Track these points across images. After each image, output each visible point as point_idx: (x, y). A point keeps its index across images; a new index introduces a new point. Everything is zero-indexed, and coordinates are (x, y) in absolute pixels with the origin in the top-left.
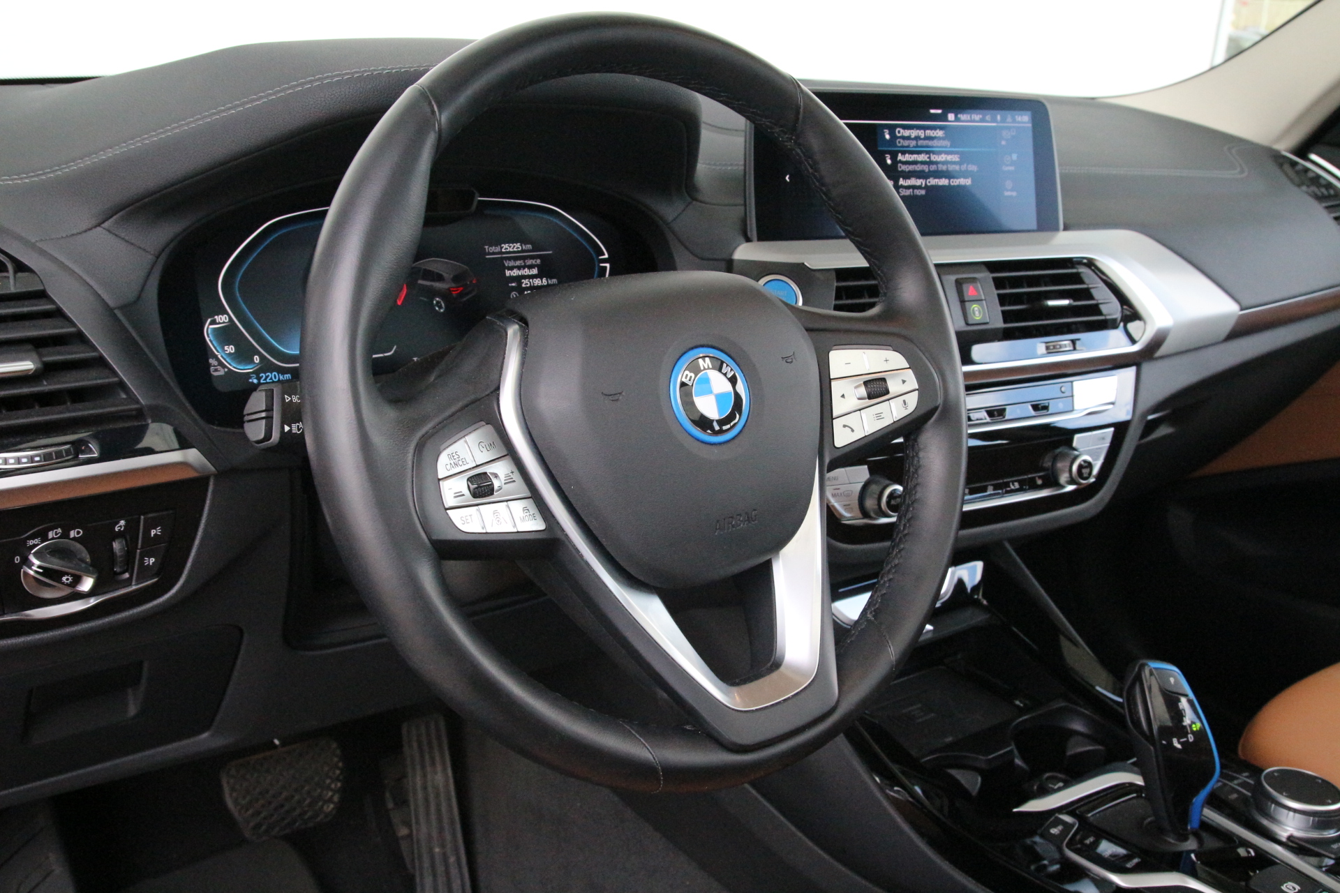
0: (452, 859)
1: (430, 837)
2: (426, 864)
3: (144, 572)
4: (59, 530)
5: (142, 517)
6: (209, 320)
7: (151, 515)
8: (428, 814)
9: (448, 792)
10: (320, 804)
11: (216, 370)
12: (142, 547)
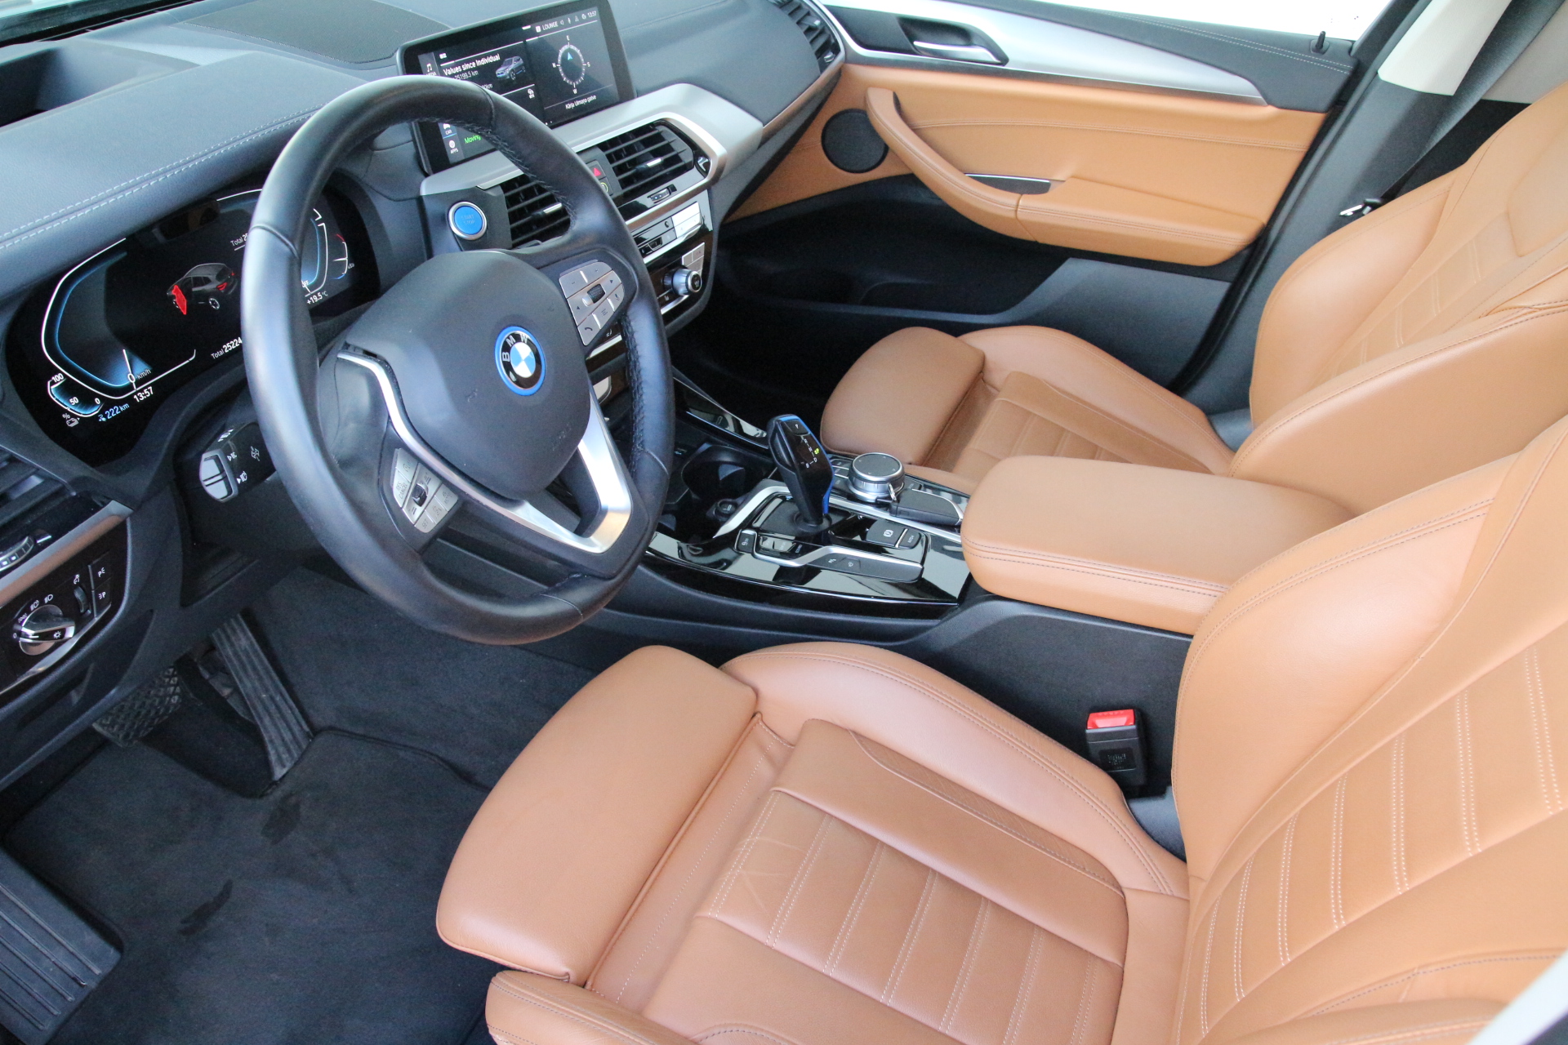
0: (278, 698)
1: (255, 690)
2: (260, 708)
3: (101, 605)
4: (37, 601)
5: (89, 566)
6: (49, 383)
7: (94, 562)
8: (245, 671)
9: (255, 651)
10: (168, 699)
11: (71, 422)
12: (95, 587)
